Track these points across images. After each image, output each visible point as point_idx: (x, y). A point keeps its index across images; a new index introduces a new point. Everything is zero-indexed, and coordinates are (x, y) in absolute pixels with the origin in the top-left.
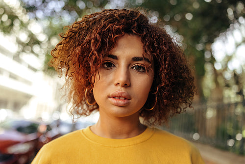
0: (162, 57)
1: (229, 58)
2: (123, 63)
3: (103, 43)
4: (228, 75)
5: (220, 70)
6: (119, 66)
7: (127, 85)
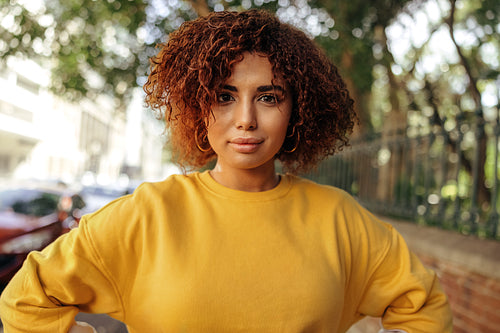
0: (298, 84)
1: (417, 53)
2: (245, 98)
3: (215, 71)
4: (415, 86)
5: (401, 76)
6: (240, 100)
7: (252, 127)
